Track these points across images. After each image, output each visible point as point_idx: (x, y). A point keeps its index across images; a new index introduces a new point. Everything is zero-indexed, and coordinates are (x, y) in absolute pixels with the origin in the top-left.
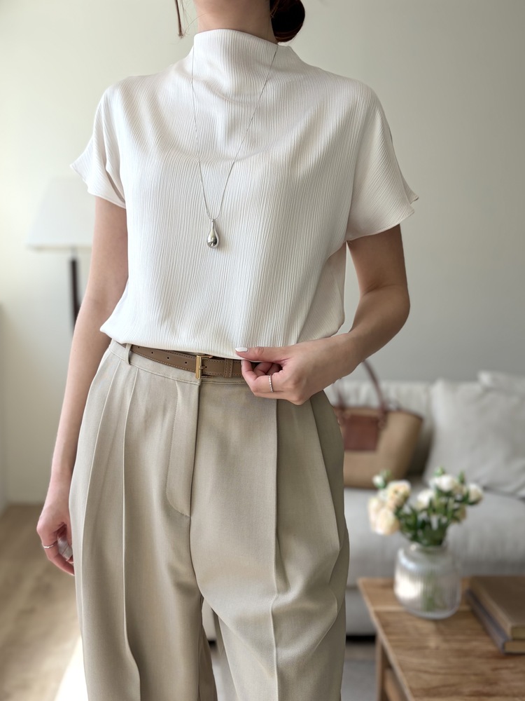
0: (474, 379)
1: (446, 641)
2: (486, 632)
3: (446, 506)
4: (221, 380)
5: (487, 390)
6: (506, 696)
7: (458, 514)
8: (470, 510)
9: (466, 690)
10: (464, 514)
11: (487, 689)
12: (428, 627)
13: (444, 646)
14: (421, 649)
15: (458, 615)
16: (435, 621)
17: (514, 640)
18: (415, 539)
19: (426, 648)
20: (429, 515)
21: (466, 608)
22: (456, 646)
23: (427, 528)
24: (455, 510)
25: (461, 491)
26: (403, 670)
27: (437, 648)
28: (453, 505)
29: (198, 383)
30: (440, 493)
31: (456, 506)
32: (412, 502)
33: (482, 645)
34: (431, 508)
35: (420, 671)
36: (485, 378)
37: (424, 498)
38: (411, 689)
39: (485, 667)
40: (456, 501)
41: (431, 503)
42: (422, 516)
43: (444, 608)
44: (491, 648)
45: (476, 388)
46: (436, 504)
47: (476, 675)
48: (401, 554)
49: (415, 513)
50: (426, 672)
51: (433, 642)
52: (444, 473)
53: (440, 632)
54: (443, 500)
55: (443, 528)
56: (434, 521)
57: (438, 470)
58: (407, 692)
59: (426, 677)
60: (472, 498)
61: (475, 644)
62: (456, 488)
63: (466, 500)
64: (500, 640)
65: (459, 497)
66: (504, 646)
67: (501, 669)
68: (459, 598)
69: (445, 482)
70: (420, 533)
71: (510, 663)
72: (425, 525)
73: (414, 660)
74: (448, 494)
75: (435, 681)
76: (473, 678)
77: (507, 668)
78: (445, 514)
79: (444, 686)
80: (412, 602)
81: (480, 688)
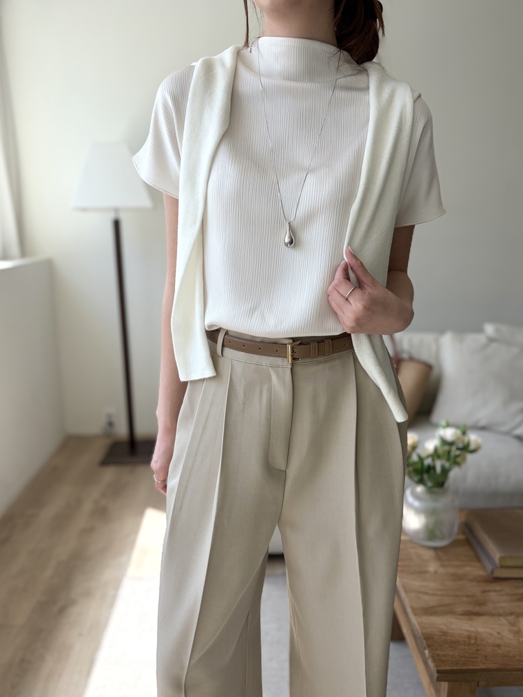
0: (480, 330)
1: (443, 566)
2: (479, 560)
3: (449, 452)
4: (308, 360)
5: (491, 340)
6: (492, 615)
7: (459, 459)
8: (470, 457)
9: (459, 609)
10: (464, 460)
11: (477, 609)
12: (429, 554)
13: (442, 570)
14: (421, 573)
15: (455, 543)
16: (435, 549)
17: (502, 567)
18: (421, 482)
19: (426, 572)
20: (433, 460)
21: (462, 537)
22: (451, 570)
23: (432, 472)
24: (457, 456)
25: (463, 441)
26: (406, 592)
27: (436, 572)
28: (455, 452)
29: (290, 366)
30: (444, 442)
31: (458, 452)
32: (419, 451)
33: (474, 570)
34: (436, 454)
35: (420, 592)
36: (490, 329)
37: (430, 445)
38: (413, 608)
39: (475, 589)
40: (458, 449)
41: (436, 450)
42: (428, 462)
43: (443, 538)
44: (481, 573)
45: (481, 338)
46: (440, 451)
47: (467, 596)
48: (408, 492)
49: (421, 459)
50: (425, 593)
51: (432, 567)
52: (448, 425)
53: (439, 558)
54: (446, 448)
55: (445, 472)
56: (438, 465)
57: (443, 423)
58: (409, 610)
59: (426, 598)
60: (472, 447)
61: (468, 569)
62: (458, 439)
63: (466, 448)
64: (490, 567)
65: (461, 445)
66: (492, 572)
67: (490, 591)
68: (456, 529)
69: (449, 434)
70: (425, 476)
71: (497, 587)
72: (431, 469)
73: (416, 583)
74: (451, 444)
75: (432, 601)
76: (465, 599)
77: (495, 591)
78: (448, 460)
79: (440, 606)
80: (416, 532)
81: (470, 608)
